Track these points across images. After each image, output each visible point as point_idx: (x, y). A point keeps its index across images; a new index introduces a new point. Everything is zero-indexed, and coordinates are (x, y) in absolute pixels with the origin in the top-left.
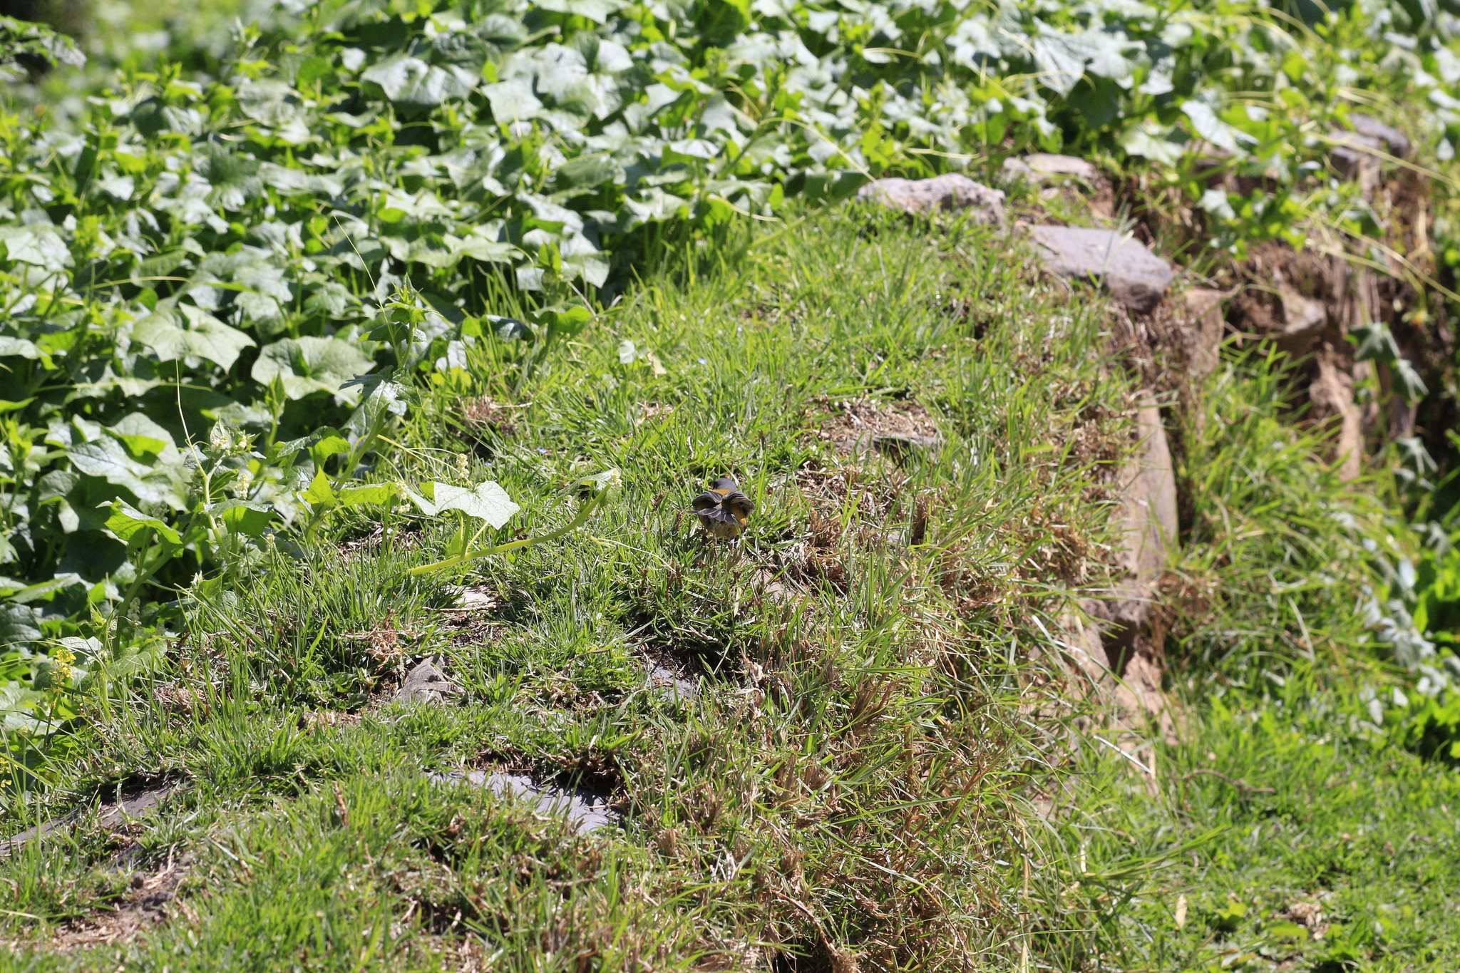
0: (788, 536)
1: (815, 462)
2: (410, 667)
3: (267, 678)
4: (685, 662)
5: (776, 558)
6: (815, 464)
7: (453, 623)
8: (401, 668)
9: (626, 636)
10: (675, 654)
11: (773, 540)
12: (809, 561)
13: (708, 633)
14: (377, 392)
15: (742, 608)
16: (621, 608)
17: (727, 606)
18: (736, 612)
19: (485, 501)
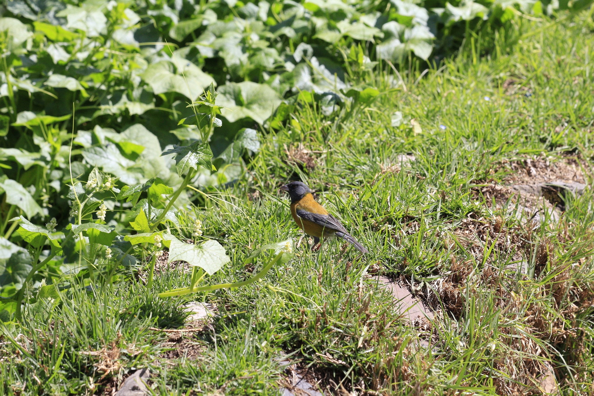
0: (436, 273)
1: (477, 212)
2: (125, 376)
3: (27, 380)
4: (323, 376)
5: (425, 287)
6: (475, 214)
7: (172, 340)
8: (120, 377)
10: (317, 371)
11: (425, 274)
12: (445, 293)
13: (340, 358)
14: (185, 159)
15: (365, 341)
16: (284, 336)
17: (355, 340)
18: (360, 345)
19: (206, 255)
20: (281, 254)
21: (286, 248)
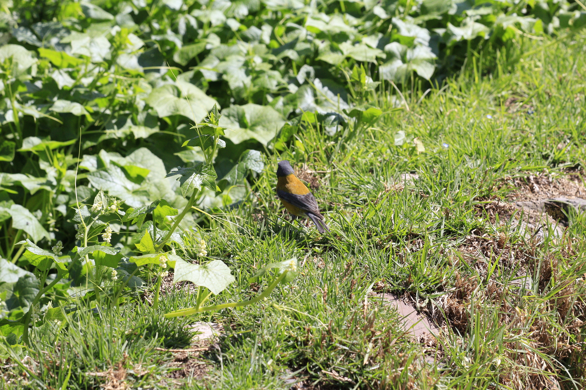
0: (440, 289)
1: (480, 229)
5: (429, 304)
6: (479, 231)
7: (178, 360)
9: (293, 374)
10: (323, 388)
11: (429, 291)
12: (450, 309)
13: (346, 375)
15: (371, 358)
16: (290, 354)
18: (366, 362)
19: (211, 275)
20: (286, 272)
21: (290, 266)
